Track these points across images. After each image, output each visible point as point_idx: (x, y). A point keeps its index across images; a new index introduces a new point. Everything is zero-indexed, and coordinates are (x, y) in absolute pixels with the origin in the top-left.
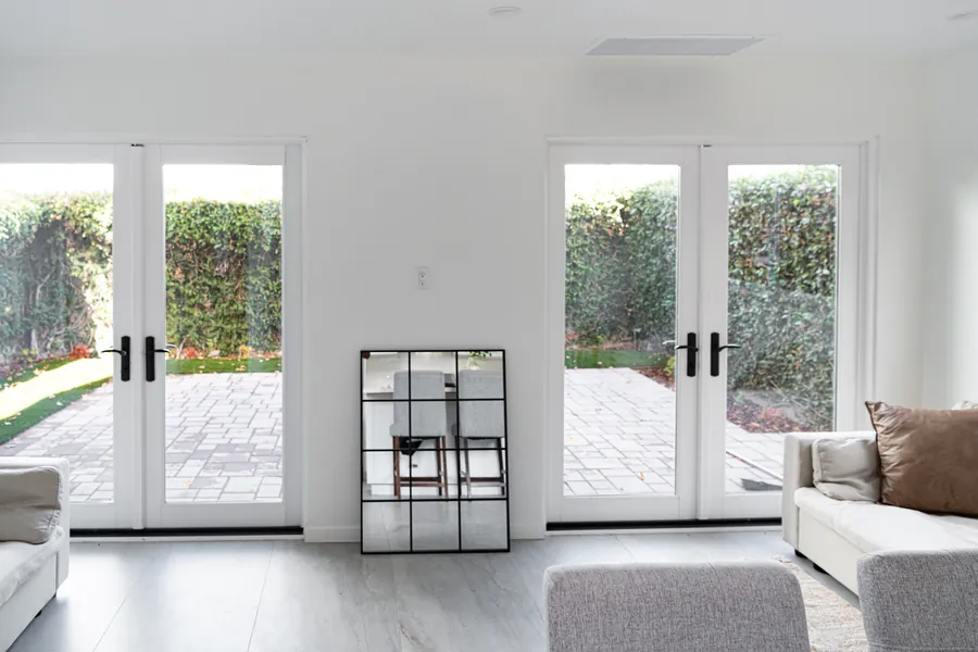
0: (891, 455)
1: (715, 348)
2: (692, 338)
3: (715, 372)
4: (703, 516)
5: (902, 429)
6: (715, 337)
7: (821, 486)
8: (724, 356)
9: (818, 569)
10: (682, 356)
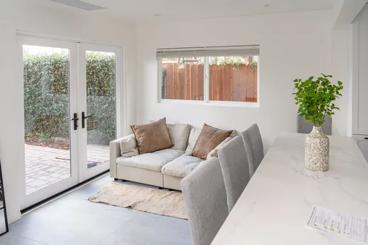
0: (140, 140)
1: (83, 118)
2: (75, 115)
3: (83, 127)
4: (80, 182)
5: (143, 131)
6: (83, 113)
7: (124, 155)
8: (86, 120)
9: (124, 181)
10: (72, 123)
